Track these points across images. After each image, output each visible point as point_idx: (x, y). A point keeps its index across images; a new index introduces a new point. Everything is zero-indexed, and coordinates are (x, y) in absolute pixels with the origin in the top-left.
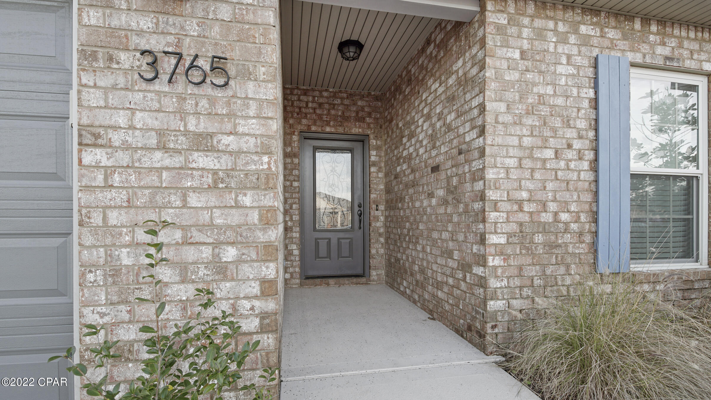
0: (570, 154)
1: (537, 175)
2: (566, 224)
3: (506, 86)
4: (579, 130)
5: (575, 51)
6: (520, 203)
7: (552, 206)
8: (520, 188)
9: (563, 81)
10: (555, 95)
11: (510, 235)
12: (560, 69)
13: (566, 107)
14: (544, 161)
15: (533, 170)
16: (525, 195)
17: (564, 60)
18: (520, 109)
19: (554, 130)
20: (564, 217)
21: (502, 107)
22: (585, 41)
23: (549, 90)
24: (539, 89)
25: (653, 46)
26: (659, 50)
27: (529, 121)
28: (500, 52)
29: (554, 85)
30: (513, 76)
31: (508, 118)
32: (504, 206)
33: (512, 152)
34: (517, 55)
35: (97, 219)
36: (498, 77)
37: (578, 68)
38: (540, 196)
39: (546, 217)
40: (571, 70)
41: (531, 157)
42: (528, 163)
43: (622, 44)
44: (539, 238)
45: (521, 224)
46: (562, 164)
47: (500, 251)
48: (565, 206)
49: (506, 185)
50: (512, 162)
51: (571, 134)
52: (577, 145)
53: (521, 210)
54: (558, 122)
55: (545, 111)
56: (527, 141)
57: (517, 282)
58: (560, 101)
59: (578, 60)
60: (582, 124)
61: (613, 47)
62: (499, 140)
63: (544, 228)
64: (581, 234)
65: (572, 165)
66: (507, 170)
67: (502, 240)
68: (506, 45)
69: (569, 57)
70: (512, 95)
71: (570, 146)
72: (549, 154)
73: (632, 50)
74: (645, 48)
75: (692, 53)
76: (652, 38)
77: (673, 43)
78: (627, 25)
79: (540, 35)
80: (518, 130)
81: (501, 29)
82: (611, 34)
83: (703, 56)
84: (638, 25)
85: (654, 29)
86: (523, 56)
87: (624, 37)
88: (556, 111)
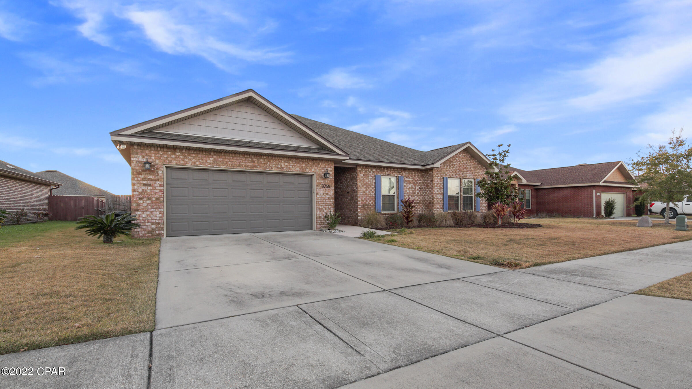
0: (371, 192)
1: (366, 196)
2: (371, 204)
5: (372, 174)
6: (363, 200)
7: (368, 201)
8: (363, 198)
9: (370, 179)
10: (369, 182)
11: (361, 206)
12: (369, 177)
14: (367, 193)
16: (364, 199)
18: (363, 184)
19: (369, 188)
20: (370, 203)
21: (360, 184)
22: (374, 172)
23: (368, 181)
24: (366, 181)
25: (385, 172)
26: (387, 173)
27: (364, 186)
28: (360, 175)
29: (368, 180)
30: (362, 179)
31: (361, 186)
32: (360, 201)
34: (362, 175)
36: (359, 179)
38: (366, 199)
39: (367, 203)
40: (371, 177)
41: (365, 192)
42: (364, 194)
43: (380, 172)
44: (366, 206)
45: (363, 204)
46: (370, 194)
47: (360, 209)
48: (370, 201)
49: (361, 197)
50: (362, 193)
51: (371, 188)
52: (372, 190)
53: (363, 202)
54: (369, 187)
55: (367, 185)
56: (364, 190)
57: (362, 214)
58: (369, 183)
59: (372, 176)
60: (373, 187)
61: (378, 173)
62: (360, 190)
63: (367, 205)
64: (373, 206)
66: (361, 195)
67: (360, 207)
68: (361, 174)
69: (371, 175)
70: (362, 182)
71: (371, 191)
72: (368, 192)
73: (382, 173)
74: (384, 173)
75: (393, 173)
76: (385, 171)
77: (389, 171)
78: (381, 169)
79: (366, 172)
80: (362, 188)
81: (360, 171)
82: (378, 171)
83: (395, 173)
84: (383, 169)
85: (386, 169)
86: (363, 175)
87: (380, 171)
88: (369, 185)
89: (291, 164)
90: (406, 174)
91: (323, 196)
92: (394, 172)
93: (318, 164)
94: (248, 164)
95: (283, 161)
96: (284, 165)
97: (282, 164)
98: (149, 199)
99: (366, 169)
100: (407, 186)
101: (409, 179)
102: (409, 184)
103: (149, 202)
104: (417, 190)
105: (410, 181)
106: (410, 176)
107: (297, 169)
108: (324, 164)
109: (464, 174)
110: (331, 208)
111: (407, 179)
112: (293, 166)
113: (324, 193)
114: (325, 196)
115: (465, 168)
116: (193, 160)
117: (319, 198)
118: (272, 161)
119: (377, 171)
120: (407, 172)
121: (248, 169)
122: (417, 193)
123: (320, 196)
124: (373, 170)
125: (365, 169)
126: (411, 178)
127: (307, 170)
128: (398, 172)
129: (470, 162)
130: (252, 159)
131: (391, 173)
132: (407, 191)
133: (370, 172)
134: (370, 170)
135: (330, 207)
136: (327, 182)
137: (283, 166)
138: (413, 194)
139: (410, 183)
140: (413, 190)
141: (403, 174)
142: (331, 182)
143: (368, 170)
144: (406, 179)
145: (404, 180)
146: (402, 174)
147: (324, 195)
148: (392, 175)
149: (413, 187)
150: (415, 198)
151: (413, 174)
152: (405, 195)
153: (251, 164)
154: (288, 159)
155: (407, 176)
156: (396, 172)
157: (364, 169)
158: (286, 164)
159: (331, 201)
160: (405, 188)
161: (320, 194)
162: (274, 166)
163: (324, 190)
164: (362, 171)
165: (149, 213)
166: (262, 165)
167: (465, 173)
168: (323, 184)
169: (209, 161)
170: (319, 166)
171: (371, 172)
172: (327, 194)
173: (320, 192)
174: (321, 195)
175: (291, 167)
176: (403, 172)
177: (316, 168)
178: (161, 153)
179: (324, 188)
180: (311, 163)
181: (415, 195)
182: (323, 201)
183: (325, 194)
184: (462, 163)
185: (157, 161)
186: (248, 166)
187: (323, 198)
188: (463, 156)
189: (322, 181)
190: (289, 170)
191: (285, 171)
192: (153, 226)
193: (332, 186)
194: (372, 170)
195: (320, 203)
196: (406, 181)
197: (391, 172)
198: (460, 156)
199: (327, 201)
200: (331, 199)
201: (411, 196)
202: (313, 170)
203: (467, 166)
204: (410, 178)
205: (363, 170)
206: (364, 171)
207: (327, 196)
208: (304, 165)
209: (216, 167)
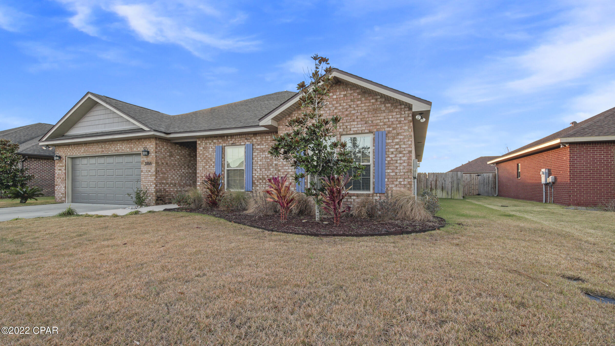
0: (212, 167)
1: (206, 171)
3: (200, 154)
4: (213, 162)
5: (213, 146)
6: (202, 177)
8: (202, 174)
10: (209, 155)
11: (201, 183)
12: (210, 150)
13: (211, 157)
14: (207, 168)
15: (205, 170)
16: (203, 175)
17: (211, 148)
18: (203, 158)
19: (209, 162)
21: (199, 158)
22: (215, 143)
23: (208, 154)
24: (206, 154)
25: (229, 142)
26: (231, 142)
27: (204, 161)
28: (200, 148)
29: (209, 153)
30: (201, 152)
31: (201, 160)
32: (200, 177)
33: (201, 167)
34: (202, 148)
35: (142, 180)
36: (199, 153)
37: (213, 149)
38: (206, 175)
40: (212, 150)
41: (204, 168)
42: (204, 169)
43: (222, 142)
45: (203, 181)
46: (210, 169)
47: (199, 186)
49: (200, 173)
50: (201, 169)
51: (212, 162)
53: (203, 178)
54: (209, 160)
55: (207, 158)
56: (204, 165)
58: (210, 156)
59: (213, 147)
60: (214, 160)
61: (220, 143)
62: (199, 165)
65: (212, 169)
66: (200, 170)
67: (199, 184)
68: (200, 147)
69: (211, 147)
70: (201, 156)
71: (211, 165)
72: (208, 167)
73: (224, 143)
74: (227, 142)
75: (238, 141)
76: (229, 140)
77: (234, 140)
78: (223, 138)
79: (206, 144)
80: (202, 163)
81: (199, 144)
82: (220, 141)
83: (241, 141)
84: (226, 138)
85: (229, 137)
86: (203, 148)
87: (223, 141)
88: (209, 158)
89: (124, 146)
90: (257, 139)
91: (146, 173)
92: (240, 139)
93: (143, 143)
94: (99, 150)
95: (119, 145)
96: (120, 147)
97: (118, 147)
98: (60, 178)
99: (206, 141)
100: (259, 156)
101: (262, 147)
102: (261, 153)
103: (60, 180)
104: (274, 160)
105: (264, 149)
106: (263, 142)
107: (127, 150)
108: (147, 142)
109: (345, 127)
111: (259, 147)
112: (125, 147)
113: (146, 171)
114: (148, 173)
115: (347, 116)
116: (76, 151)
117: (143, 175)
118: (112, 145)
119: (218, 141)
120: (259, 138)
121: (100, 154)
122: (274, 165)
123: (144, 173)
124: (214, 141)
125: (205, 141)
126: (265, 144)
127: (135, 149)
128: (246, 139)
129: (359, 102)
130: (101, 145)
131: (237, 141)
132: (259, 163)
133: (210, 144)
134: (210, 141)
135: (152, 184)
136: (149, 159)
137: (119, 149)
138: (268, 166)
139: (264, 151)
140: (269, 160)
141: (252, 141)
142: (153, 159)
143: (208, 141)
144: (257, 147)
145: (255, 148)
146: (251, 141)
148: (237, 144)
149: (267, 157)
150: (272, 172)
151: (269, 139)
152: (256, 168)
153: (100, 150)
154: (122, 142)
155: (259, 142)
156: (243, 139)
157: (204, 142)
158: (121, 146)
159: (153, 178)
160: (256, 159)
161: (144, 171)
162: (113, 149)
163: (147, 167)
164: (201, 144)
165: (60, 187)
166: (106, 149)
167: (347, 124)
168: (146, 161)
169: (82, 151)
170: (144, 144)
171: (212, 143)
172: (150, 171)
173: (144, 169)
175: (124, 148)
176: (253, 138)
177: (141, 147)
178: (65, 149)
180: (137, 143)
181: (271, 167)
182: (146, 178)
183: (148, 171)
184: (340, 108)
185: (63, 154)
186: (99, 152)
187: (146, 175)
188: (342, 96)
189: (146, 159)
190: (123, 151)
191: (120, 152)
192: (62, 195)
193: (153, 163)
194: (213, 141)
196: (257, 149)
197: (236, 140)
198: (335, 97)
199: (149, 178)
200: (153, 176)
201: (266, 169)
202: (139, 149)
203: (353, 112)
204: (263, 145)
205: (203, 143)
206: (204, 144)
207: (150, 173)
208: (132, 146)
209: (85, 155)
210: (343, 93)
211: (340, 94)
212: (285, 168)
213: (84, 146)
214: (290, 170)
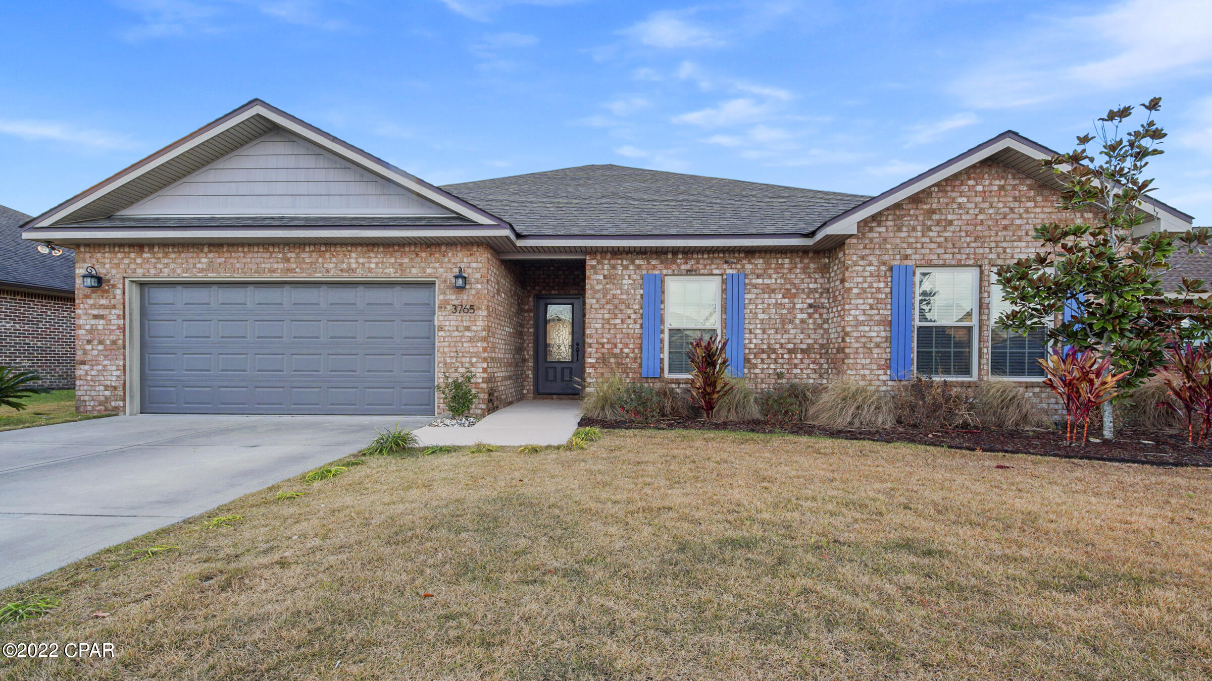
0: (629, 321)
1: (612, 331)
2: (627, 354)
3: (596, 292)
4: (635, 310)
5: (633, 272)
6: (603, 345)
7: (620, 346)
8: (603, 337)
9: (626, 287)
10: (622, 293)
11: (597, 359)
12: (624, 282)
13: (627, 299)
14: (615, 325)
15: (610, 329)
16: (605, 340)
17: (627, 277)
18: (603, 301)
19: (621, 310)
20: (626, 350)
21: (594, 301)
22: (638, 267)
23: (619, 292)
24: (613, 292)
25: (679, 266)
26: (683, 267)
27: (608, 307)
28: (593, 277)
29: (621, 289)
30: (599, 287)
31: (597, 306)
32: (595, 346)
33: (599, 321)
34: (601, 277)
35: (442, 350)
36: (592, 288)
37: (634, 280)
38: (613, 341)
39: (617, 351)
40: (631, 282)
41: (608, 323)
42: (607, 326)
43: (659, 267)
44: (612, 360)
45: (603, 354)
46: (625, 326)
47: (592, 366)
48: (626, 346)
49: (595, 336)
50: (599, 326)
51: (629, 311)
52: (633, 316)
53: (603, 347)
54: (623, 307)
55: (616, 302)
56: (607, 316)
57: (601, 380)
58: (624, 297)
59: (635, 277)
60: (636, 307)
61: (654, 267)
62: (592, 316)
63: (615, 356)
64: (635, 358)
65: (631, 326)
66: (596, 329)
67: (594, 361)
68: (596, 273)
69: (629, 276)
70: (599, 295)
71: (629, 317)
72: (618, 321)
73: (666, 268)
74: (674, 267)
75: (705, 266)
76: (679, 261)
77: (693, 262)
78: (663, 257)
79: (614, 267)
80: (602, 311)
81: (593, 267)
82: (654, 262)
83: (713, 266)
84: (670, 256)
85: (680, 256)
86: (605, 277)
87: (662, 263)
88: (622, 302)
89: (374, 260)
90: (756, 265)
91: (456, 333)
92: (709, 262)
93: (444, 256)
94: (276, 266)
95: (353, 255)
96: (357, 262)
97: (353, 261)
98: (101, 342)
99: (612, 262)
100: (760, 301)
101: (767, 281)
102: (766, 296)
103: (101, 347)
104: (798, 311)
105: (773, 287)
106: (771, 271)
107: (387, 271)
108: (460, 255)
109: (1000, 250)
110: (476, 362)
111: (760, 281)
112: (377, 264)
113: (457, 327)
114: (460, 334)
115: (1005, 228)
116: (172, 266)
117: (444, 337)
118: (328, 255)
119: (649, 263)
120: (761, 261)
121: (276, 277)
122: (797, 321)
123: (448, 334)
124: (637, 262)
125: (610, 260)
126: (774, 276)
127: (414, 271)
128: (726, 262)
129: (1031, 204)
130: (284, 254)
131: (701, 266)
132: (761, 316)
133: (626, 268)
134: (625, 262)
135: (474, 360)
136: (466, 298)
137: (354, 266)
138: (783, 323)
139: (773, 291)
140: (785, 311)
141: (743, 267)
142: (479, 298)
143: (619, 262)
144: (754, 281)
145: (750, 284)
146: (739, 266)
147: (457, 330)
148: (702, 272)
149: (781, 304)
150: (792, 336)
151: (786, 266)
152: (751, 327)
153: (281, 266)
154: (365, 249)
155: (761, 272)
156: (718, 261)
157: (606, 262)
158: (361, 260)
159: (479, 345)
160: (752, 307)
161: (446, 328)
162: (332, 266)
163: (460, 319)
164: (600, 266)
165: (100, 367)
166: (304, 266)
167: (1005, 245)
168: (456, 303)
169: (199, 266)
170: (446, 260)
171: (631, 267)
172: (467, 329)
173: (447, 323)
174: (449, 331)
175: (373, 266)
176: (744, 262)
177: (437, 265)
178: (120, 256)
179: (457, 314)
180: (423, 255)
181: (790, 326)
182: (455, 346)
183: (461, 329)
184: (991, 211)
185: (114, 271)
186: (274, 271)
187: (455, 339)
188: (996, 188)
189: (454, 297)
190: (370, 275)
191: (360, 275)
192: (107, 393)
193: (479, 308)
194: (633, 263)
195: (446, 350)
196: (755, 286)
197: (698, 263)
198: (979, 188)
199: (465, 345)
200: (478, 341)
201: (777, 329)
202: (429, 271)
203: (1018, 222)
204: (770, 277)
205: (603, 264)
206: (606, 267)
207: (467, 334)
208: (406, 260)
209: (212, 276)
210: (997, 182)
211: (991, 184)
212: (861, 328)
213: (210, 252)
214: (874, 334)
